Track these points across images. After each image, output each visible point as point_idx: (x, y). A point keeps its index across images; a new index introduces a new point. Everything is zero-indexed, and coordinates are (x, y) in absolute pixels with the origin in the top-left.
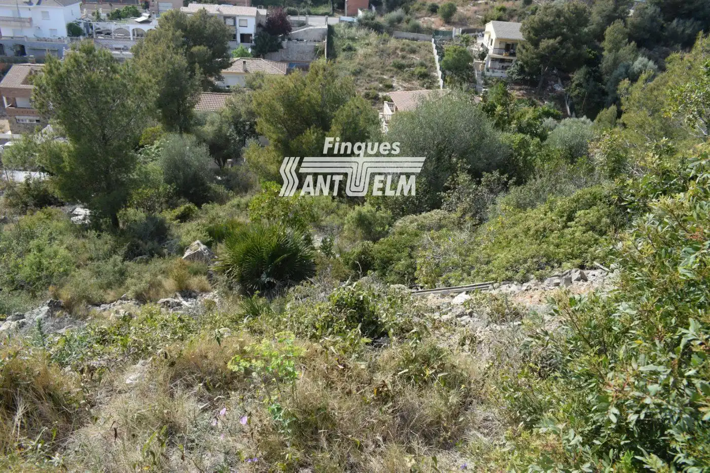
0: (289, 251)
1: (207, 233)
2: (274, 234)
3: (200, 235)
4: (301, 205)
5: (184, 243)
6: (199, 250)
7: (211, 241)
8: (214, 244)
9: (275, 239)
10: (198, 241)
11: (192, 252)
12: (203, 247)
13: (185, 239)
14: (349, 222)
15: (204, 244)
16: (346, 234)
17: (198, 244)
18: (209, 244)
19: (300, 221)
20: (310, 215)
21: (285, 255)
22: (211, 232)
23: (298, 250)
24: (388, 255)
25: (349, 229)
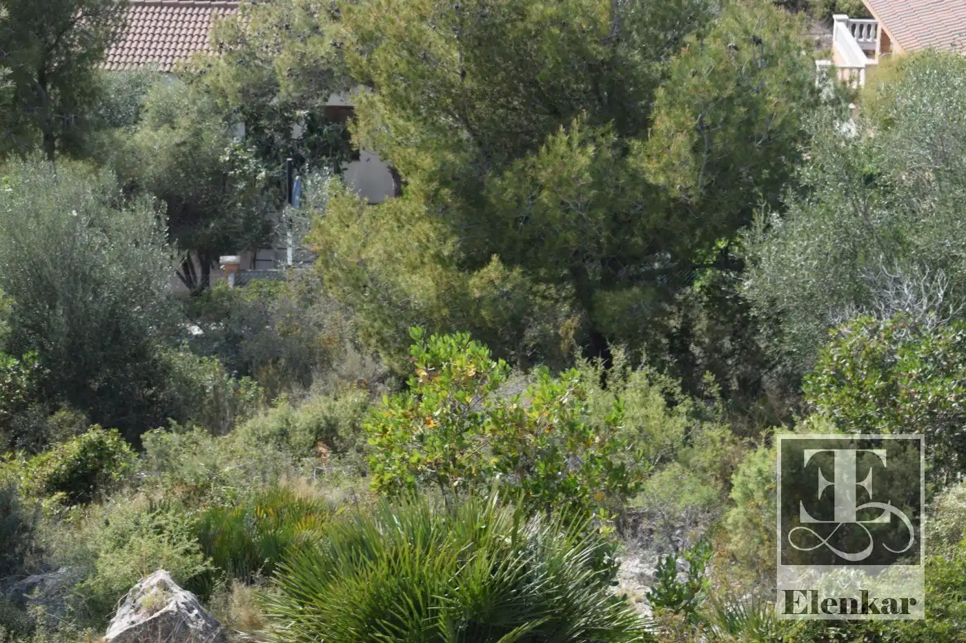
0: (538, 610)
1: (193, 544)
2: (477, 544)
3: (167, 550)
4: (572, 426)
5: (108, 581)
6: (171, 607)
7: (206, 575)
8: (218, 584)
9: (482, 564)
10: (162, 575)
11: (141, 618)
12: (181, 596)
13: (112, 567)
14: (748, 496)
15: (186, 586)
16: (737, 543)
17: (164, 586)
18: (199, 586)
19: (567, 490)
20: (609, 465)
21: (526, 627)
22: (206, 538)
23: (570, 610)
24: (939, 626)
25: (752, 524)
